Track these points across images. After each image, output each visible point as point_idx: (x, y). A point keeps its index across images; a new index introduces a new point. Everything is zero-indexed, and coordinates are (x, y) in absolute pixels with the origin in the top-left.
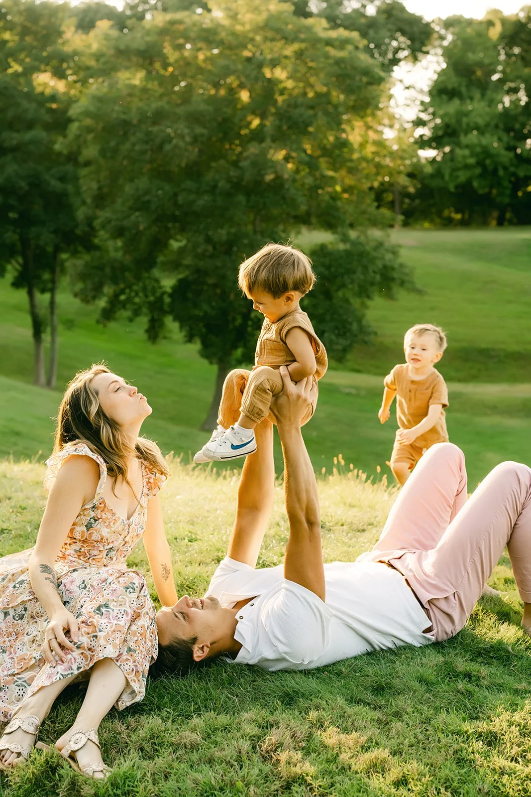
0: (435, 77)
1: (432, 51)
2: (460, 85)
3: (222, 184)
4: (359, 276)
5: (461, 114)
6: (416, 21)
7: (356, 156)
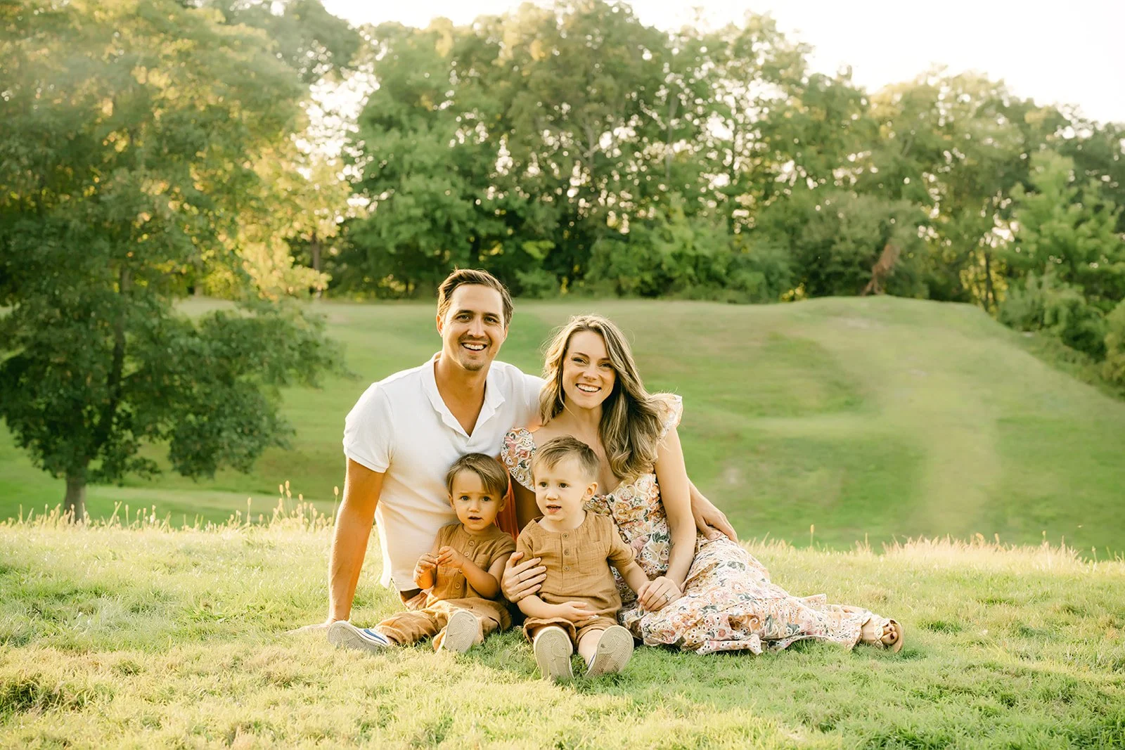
0: (366, 100)
1: (362, 68)
2: (399, 112)
3: (74, 223)
4: (271, 353)
5: (401, 151)
6: (338, 26)
7: (264, 193)
